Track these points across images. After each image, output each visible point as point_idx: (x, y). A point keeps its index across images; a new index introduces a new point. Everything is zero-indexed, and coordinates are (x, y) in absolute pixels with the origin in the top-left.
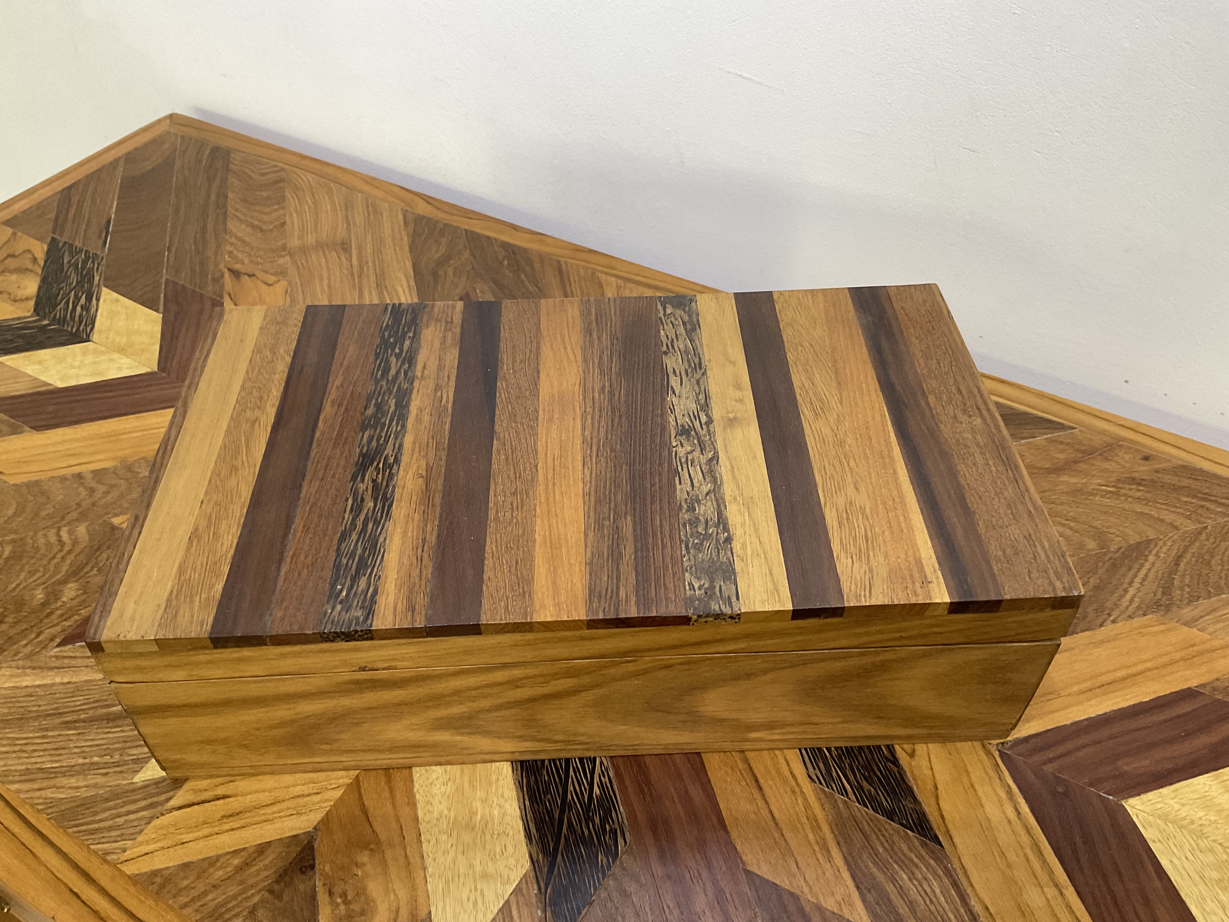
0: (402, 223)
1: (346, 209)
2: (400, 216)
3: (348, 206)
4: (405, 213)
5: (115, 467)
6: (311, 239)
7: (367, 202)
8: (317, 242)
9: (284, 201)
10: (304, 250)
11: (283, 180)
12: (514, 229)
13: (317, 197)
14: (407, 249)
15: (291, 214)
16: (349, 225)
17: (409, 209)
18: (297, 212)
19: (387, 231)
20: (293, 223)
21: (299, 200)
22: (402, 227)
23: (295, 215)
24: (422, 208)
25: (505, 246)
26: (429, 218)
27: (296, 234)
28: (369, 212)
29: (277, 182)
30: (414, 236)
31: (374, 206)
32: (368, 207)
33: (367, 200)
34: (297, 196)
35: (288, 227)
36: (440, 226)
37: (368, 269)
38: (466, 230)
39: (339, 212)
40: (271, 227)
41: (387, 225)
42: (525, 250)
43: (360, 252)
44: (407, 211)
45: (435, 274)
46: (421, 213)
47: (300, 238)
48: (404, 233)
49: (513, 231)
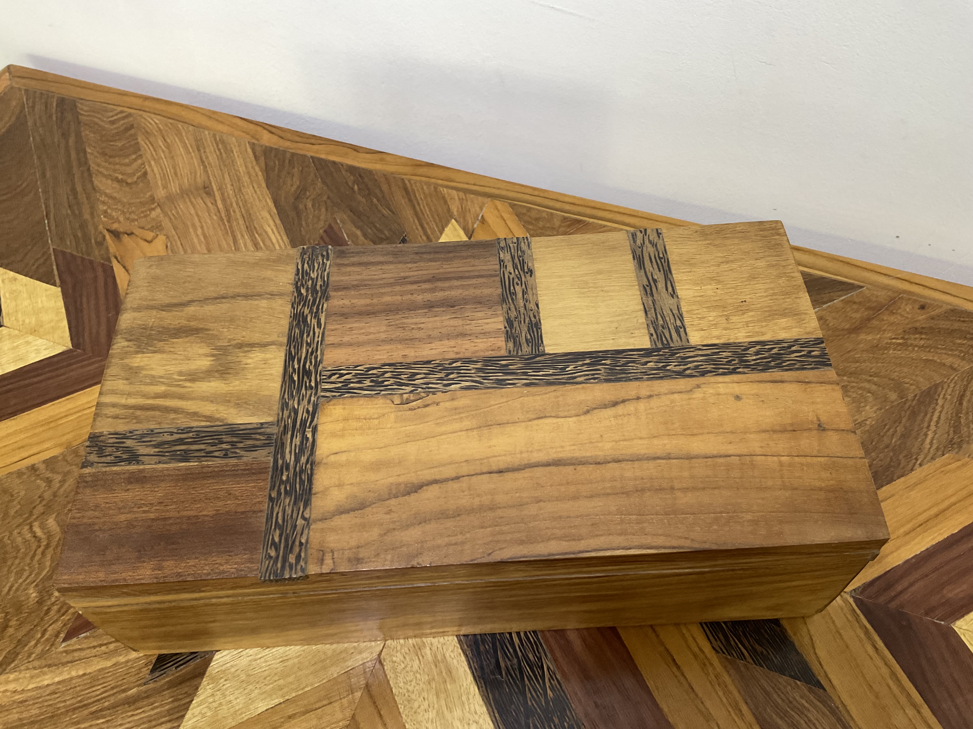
0: (253, 159)
1: (199, 150)
2: (249, 150)
3: (199, 146)
4: (253, 146)
5: (64, 455)
6: (174, 188)
7: (215, 140)
8: (181, 188)
9: (140, 150)
10: (170, 198)
11: (132, 127)
12: (355, 150)
13: (169, 141)
14: (264, 185)
15: (149, 162)
16: (205, 167)
17: (256, 142)
18: (154, 160)
19: (242, 169)
20: (153, 171)
21: (152, 145)
22: (254, 163)
23: (153, 163)
24: (267, 140)
25: (352, 169)
26: (276, 149)
27: (159, 183)
28: (219, 150)
29: (127, 129)
30: (267, 171)
31: (223, 142)
32: (218, 146)
33: (214, 135)
34: (150, 143)
35: (150, 176)
36: (288, 156)
37: (234, 212)
38: (312, 157)
39: (193, 154)
40: (135, 179)
41: (239, 162)
42: (370, 172)
43: (223, 194)
44: (254, 144)
45: (296, 208)
46: (267, 145)
47: (165, 187)
48: (257, 168)
49: (355, 153)
